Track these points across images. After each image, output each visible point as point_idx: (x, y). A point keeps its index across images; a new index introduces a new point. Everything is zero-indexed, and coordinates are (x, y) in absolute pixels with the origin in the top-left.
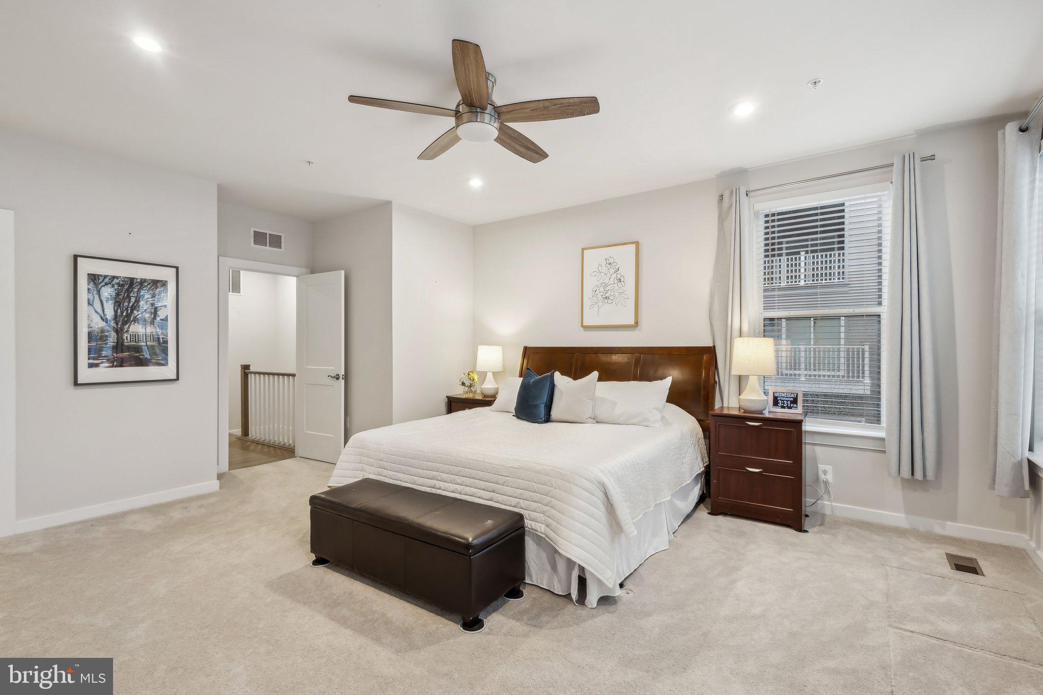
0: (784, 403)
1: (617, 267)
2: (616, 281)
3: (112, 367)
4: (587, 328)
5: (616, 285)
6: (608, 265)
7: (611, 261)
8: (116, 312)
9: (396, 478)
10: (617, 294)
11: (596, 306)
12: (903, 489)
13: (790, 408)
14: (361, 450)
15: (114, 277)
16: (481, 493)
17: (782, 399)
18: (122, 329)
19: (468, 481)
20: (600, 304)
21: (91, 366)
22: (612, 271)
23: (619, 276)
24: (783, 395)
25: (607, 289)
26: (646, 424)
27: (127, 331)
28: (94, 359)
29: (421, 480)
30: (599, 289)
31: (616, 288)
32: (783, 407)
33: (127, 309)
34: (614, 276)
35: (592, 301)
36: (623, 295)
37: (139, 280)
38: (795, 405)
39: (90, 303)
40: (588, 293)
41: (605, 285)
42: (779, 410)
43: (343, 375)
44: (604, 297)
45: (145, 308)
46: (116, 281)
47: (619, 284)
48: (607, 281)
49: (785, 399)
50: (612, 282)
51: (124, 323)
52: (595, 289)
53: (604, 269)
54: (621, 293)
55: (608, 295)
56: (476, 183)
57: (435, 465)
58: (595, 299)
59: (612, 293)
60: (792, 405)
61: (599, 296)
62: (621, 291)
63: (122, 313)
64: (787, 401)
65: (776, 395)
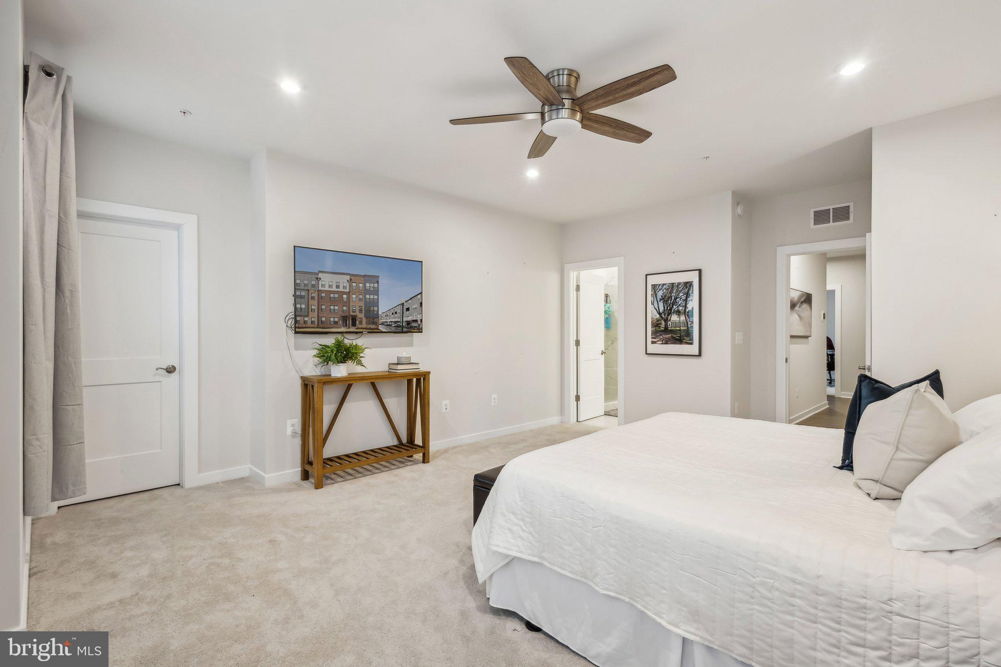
3: (662, 344)
8: (664, 307)
15: (664, 285)
18: (667, 319)
21: (653, 343)
27: (670, 320)
28: (655, 338)
33: (670, 305)
37: (676, 284)
39: (653, 304)
45: (680, 303)
46: (665, 287)
51: (668, 315)
63: (667, 308)
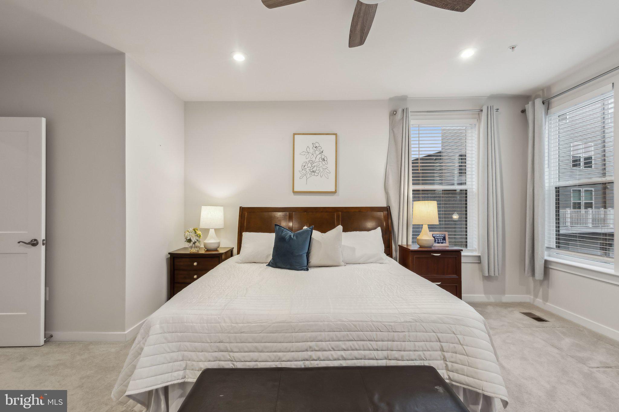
0: (439, 240)
1: (321, 150)
2: (321, 160)
4: (295, 193)
5: (320, 163)
6: (314, 148)
7: (317, 145)
9: (248, 359)
10: (321, 170)
11: (305, 177)
12: (483, 281)
13: (442, 243)
14: (179, 334)
16: (374, 354)
17: (438, 238)
19: (355, 344)
20: (308, 176)
22: (317, 153)
23: (323, 157)
24: (438, 235)
25: (314, 165)
26: (381, 261)
29: (289, 355)
30: (307, 165)
31: (321, 165)
32: (438, 243)
34: (320, 156)
35: (302, 173)
36: (326, 170)
38: (445, 241)
40: (298, 167)
41: (312, 162)
42: (437, 245)
43: (43, 240)
44: (312, 171)
47: (323, 162)
48: (314, 159)
49: (439, 238)
50: (317, 160)
52: (304, 164)
53: (311, 151)
54: (324, 169)
55: (314, 169)
56: (239, 57)
57: (309, 334)
59: (318, 169)
60: (443, 241)
61: (307, 170)
62: (324, 167)
64: (440, 239)
65: (434, 236)
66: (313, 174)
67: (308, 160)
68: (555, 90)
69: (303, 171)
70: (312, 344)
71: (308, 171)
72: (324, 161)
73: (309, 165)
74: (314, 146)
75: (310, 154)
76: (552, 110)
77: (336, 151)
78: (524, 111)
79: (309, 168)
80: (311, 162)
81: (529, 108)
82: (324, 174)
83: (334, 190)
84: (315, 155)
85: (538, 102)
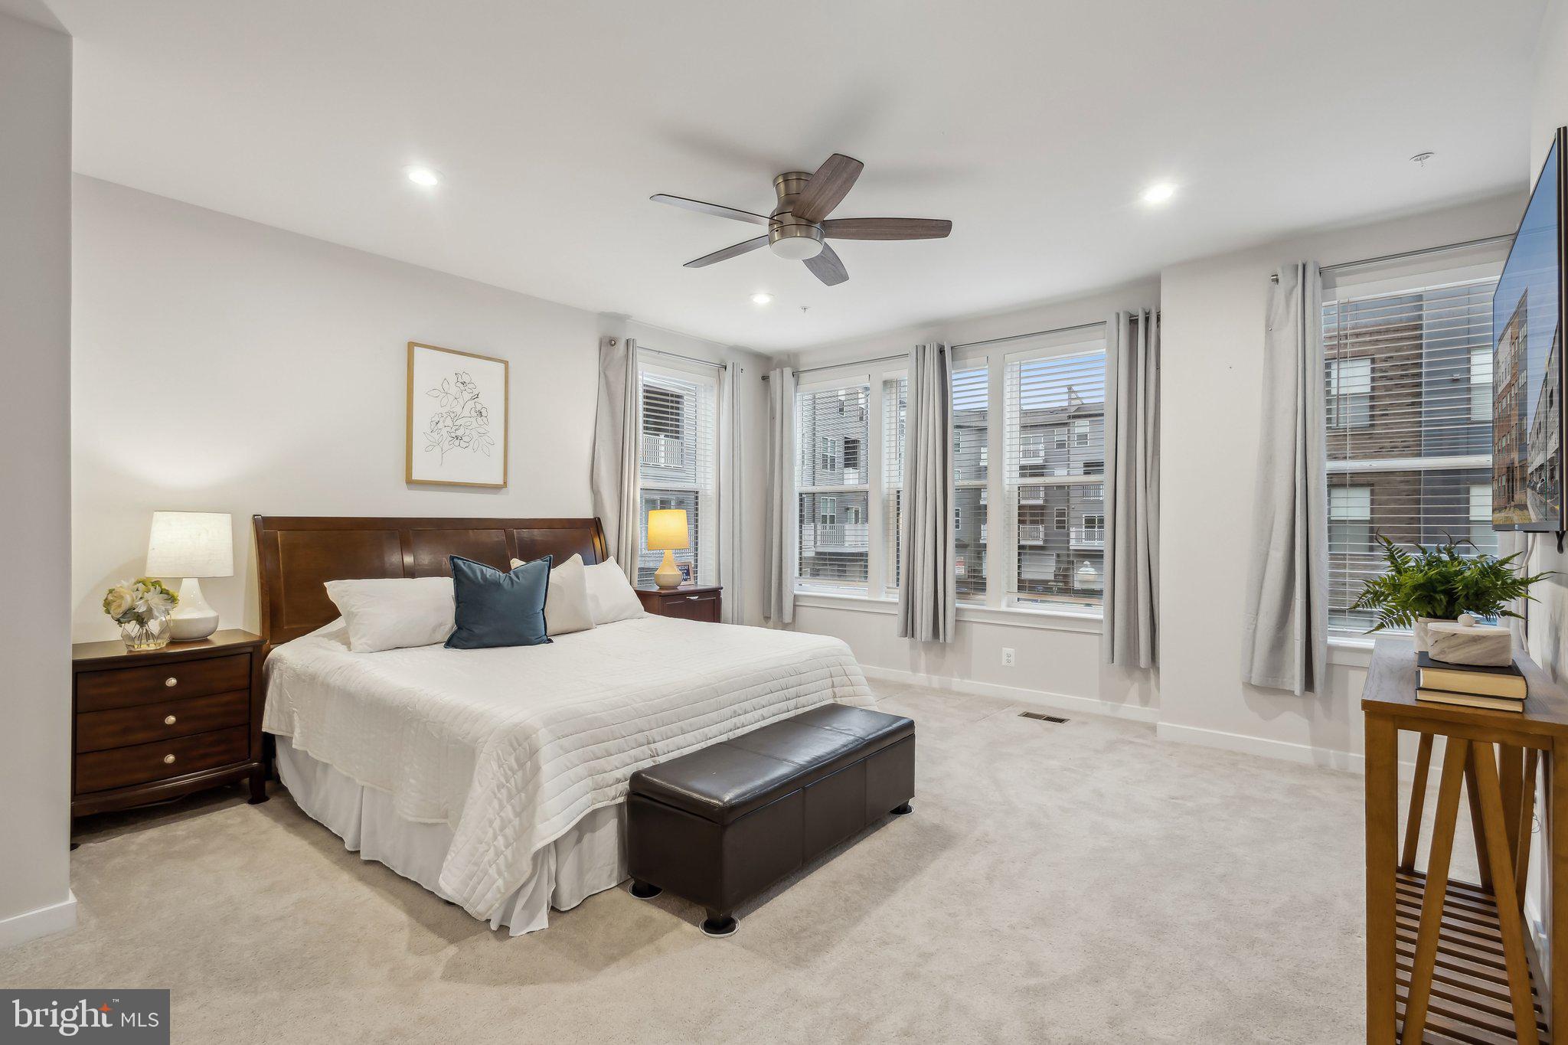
1: (475, 392)
2: (474, 414)
4: (411, 482)
5: (473, 420)
6: (459, 385)
7: (466, 379)
10: (475, 436)
11: (437, 450)
13: (687, 580)
20: (446, 447)
22: (467, 396)
23: (479, 407)
25: (457, 423)
30: (444, 422)
31: (475, 424)
34: (471, 404)
35: (429, 438)
36: (485, 437)
38: (689, 577)
40: (421, 425)
41: (456, 417)
42: (683, 583)
44: (453, 435)
47: (479, 419)
48: (458, 409)
50: (466, 413)
52: (436, 419)
53: (454, 390)
54: (482, 435)
55: (459, 433)
58: (437, 437)
59: (468, 432)
61: (444, 432)
62: (482, 431)
66: (457, 442)
67: (447, 409)
68: (805, 362)
69: (435, 434)
70: (736, 707)
71: (445, 435)
72: (482, 416)
73: (449, 422)
74: (460, 380)
75: (451, 398)
76: (800, 387)
77: (506, 399)
78: (765, 378)
79: (448, 429)
80: (452, 415)
81: (774, 376)
82: (480, 445)
83: (500, 482)
84: (461, 400)
85: (788, 372)
